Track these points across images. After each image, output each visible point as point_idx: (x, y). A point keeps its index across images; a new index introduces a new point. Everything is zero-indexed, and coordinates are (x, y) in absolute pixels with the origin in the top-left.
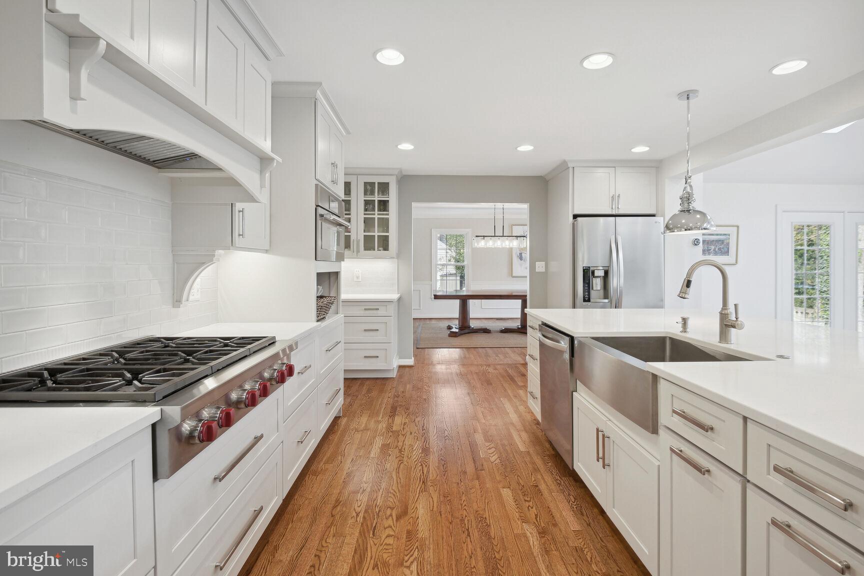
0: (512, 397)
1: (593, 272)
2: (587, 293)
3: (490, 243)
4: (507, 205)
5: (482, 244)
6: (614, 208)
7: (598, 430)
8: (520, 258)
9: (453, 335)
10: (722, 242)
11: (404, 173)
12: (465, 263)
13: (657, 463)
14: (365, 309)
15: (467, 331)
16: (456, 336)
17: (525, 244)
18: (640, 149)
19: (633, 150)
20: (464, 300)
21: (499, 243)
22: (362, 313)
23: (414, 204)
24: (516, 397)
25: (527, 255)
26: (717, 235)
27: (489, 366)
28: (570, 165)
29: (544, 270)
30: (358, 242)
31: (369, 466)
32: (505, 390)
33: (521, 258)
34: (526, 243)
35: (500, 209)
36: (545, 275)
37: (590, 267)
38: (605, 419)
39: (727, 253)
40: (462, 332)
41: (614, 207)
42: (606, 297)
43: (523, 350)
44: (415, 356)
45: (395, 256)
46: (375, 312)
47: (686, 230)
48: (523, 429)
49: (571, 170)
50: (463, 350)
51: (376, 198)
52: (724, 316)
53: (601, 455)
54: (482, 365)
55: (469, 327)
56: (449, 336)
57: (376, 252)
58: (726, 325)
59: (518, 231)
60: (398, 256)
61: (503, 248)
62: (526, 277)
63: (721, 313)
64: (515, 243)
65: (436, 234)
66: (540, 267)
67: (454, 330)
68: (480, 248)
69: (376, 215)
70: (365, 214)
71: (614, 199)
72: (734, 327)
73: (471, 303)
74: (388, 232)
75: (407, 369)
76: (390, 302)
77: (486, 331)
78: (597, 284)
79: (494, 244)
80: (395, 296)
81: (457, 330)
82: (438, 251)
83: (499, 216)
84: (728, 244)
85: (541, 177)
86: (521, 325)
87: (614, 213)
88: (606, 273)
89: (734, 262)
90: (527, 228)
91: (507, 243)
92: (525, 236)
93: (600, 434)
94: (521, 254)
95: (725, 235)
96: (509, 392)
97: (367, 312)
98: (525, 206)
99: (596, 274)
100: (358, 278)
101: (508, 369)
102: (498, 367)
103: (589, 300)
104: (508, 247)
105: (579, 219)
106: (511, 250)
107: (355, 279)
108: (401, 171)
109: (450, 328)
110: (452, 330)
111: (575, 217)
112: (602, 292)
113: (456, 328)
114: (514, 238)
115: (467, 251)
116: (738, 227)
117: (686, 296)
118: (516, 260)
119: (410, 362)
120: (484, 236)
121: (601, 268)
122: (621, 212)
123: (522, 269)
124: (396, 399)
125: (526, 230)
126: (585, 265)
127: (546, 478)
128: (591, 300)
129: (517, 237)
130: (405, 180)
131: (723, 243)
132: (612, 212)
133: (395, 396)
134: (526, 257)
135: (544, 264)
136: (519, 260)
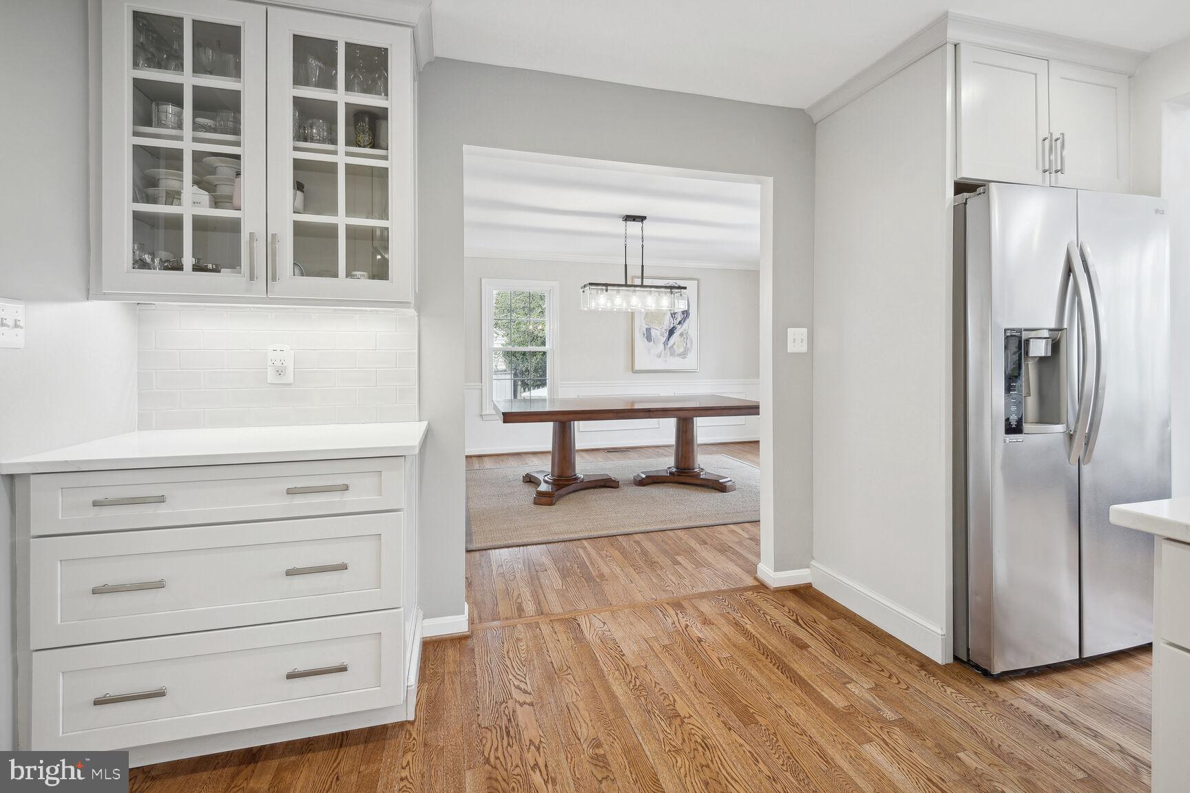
1: (1026, 346)
2: (1013, 409)
3: (616, 301)
5: (601, 300)
6: (1050, 169)
8: (647, 337)
9: (542, 498)
12: (550, 347)
14: (290, 492)
15: (569, 487)
20: (563, 425)
21: (633, 302)
22: (279, 505)
23: (469, 151)
29: (803, 348)
30: (271, 242)
37: (1020, 330)
40: (560, 490)
41: (1050, 166)
45: (409, 297)
46: (335, 498)
49: (949, 50)
51: (342, 97)
55: (575, 478)
56: (536, 503)
57: (341, 284)
60: (421, 298)
67: (544, 487)
69: (342, 156)
70: (295, 149)
74: (384, 215)
76: (393, 457)
81: (550, 488)
85: (796, 110)
86: (677, 468)
87: (1048, 185)
88: (1056, 347)
91: (649, 302)
94: (648, 330)
97: (299, 500)
99: (1033, 349)
100: (280, 372)
103: (1020, 429)
107: (271, 377)
109: (530, 479)
110: (538, 488)
113: (546, 482)
115: (551, 324)
118: (640, 341)
119: (457, 624)
121: (1046, 333)
123: (651, 357)
128: (1025, 427)
129: (669, 288)
132: (1044, 182)
134: (656, 336)
135: (804, 330)
136: (646, 340)
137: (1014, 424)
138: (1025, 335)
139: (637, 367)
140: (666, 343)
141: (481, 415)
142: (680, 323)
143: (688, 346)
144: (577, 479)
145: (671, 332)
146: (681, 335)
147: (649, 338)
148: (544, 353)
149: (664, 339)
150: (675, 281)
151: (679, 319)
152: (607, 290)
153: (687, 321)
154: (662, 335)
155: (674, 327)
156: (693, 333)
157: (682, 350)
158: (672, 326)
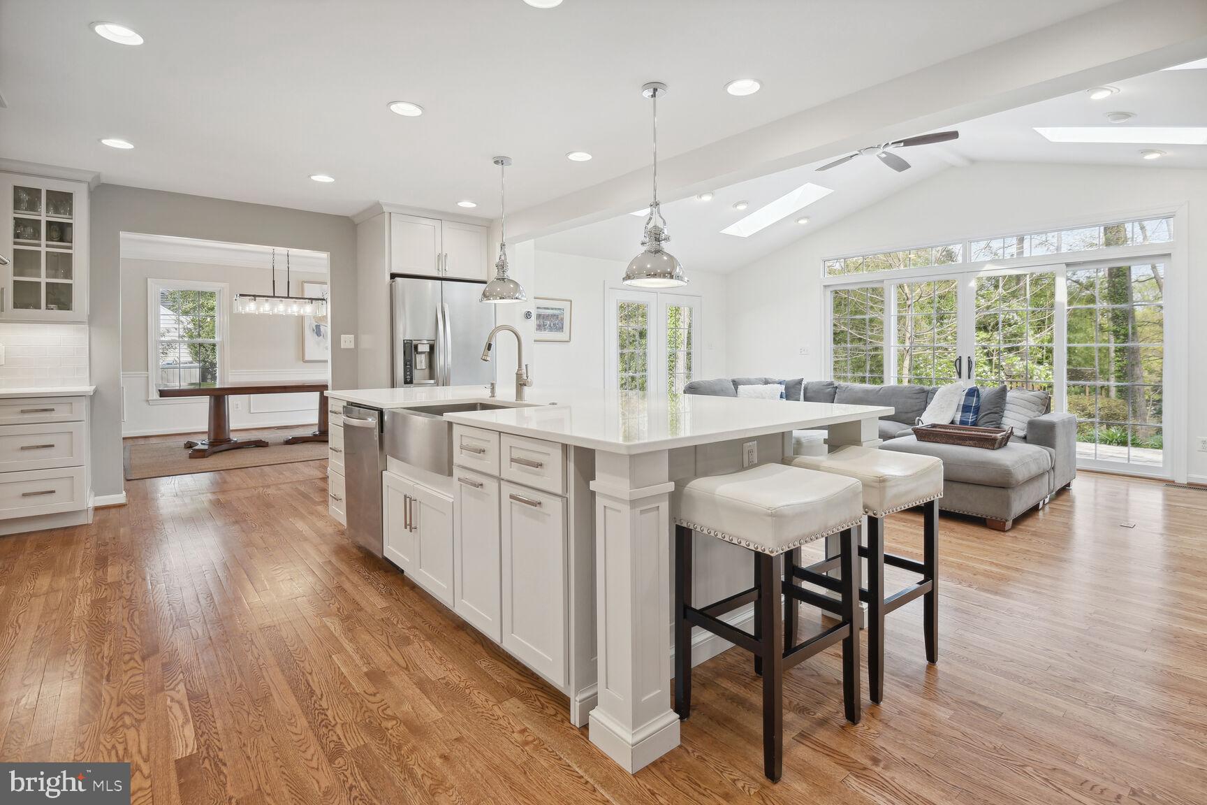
0: (306, 514)
1: (416, 347)
2: (408, 373)
3: (266, 307)
4: (294, 251)
5: (251, 307)
6: (440, 270)
7: (405, 496)
8: (316, 333)
9: (199, 454)
10: (556, 316)
11: (104, 181)
12: (217, 339)
13: (451, 500)
14: (23, 411)
15: (224, 446)
16: (203, 457)
17: (324, 310)
18: (467, 204)
19: (460, 204)
20: (219, 398)
21: (281, 308)
22: (17, 418)
23: (123, 235)
24: (312, 514)
25: (327, 329)
26: (552, 309)
27: (268, 486)
28: (385, 209)
29: (352, 346)
31: (75, 626)
32: (296, 509)
33: (318, 331)
34: (326, 310)
35: (284, 255)
36: (354, 353)
37: (411, 340)
38: (412, 484)
39: (561, 329)
40: (216, 449)
41: (440, 268)
42: (432, 376)
43: (322, 462)
44: (127, 491)
45: (86, 319)
46: (46, 415)
47: (500, 298)
48: (322, 542)
49: (387, 216)
50: (221, 474)
51: (43, 217)
52: (519, 376)
53: (408, 523)
54: (255, 488)
55: (229, 440)
56: (190, 458)
57: (43, 312)
58: (520, 384)
59: (311, 291)
60: (91, 320)
61: (288, 316)
62: (326, 361)
63: (517, 374)
64: (308, 309)
65: (156, 288)
66: (347, 341)
67: (200, 447)
68: (247, 315)
69: (43, 246)
70: (15, 243)
71: (441, 258)
72: (525, 385)
73: (233, 401)
74: (69, 277)
75: (113, 511)
76: (76, 397)
77: (260, 444)
78: (421, 361)
79: (272, 309)
80: (88, 388)
81: (206, 447)
82: (162, 317)
83: (281, 267)
84: (562, 319)
85: (347, 218)
86: (319, 431)
87: (440, 276)
88: (432, 348)
89: (568, 339)
90: (327, 288)
91: (294, 309)
92: (324, 300)
93: (408, 499)
94: (318, 327)
95: (560, 309)
96: (301, 510)
97: (28, 416)
98: (324, 256)
99: (420, 348)
101: (299, 487)
102: (283, 486)
103: (411, 382)
104: (296, 314)
105: (398, 279)
106: (301, 319)
108: (98, 177)
109: (189, 445)
110: (196, 448)
111: (393, 276)
112: (427, 371)
113: (202, 444)
114: (307, 301)
115: (221, 320)
116: (571, 301)
117: (488, 359)
118: (309, 336)
119: (120, 498)
120: (255, 296)
121: (426, 342)
122: (449, 275)
123: (320, 349)
124: (102, 548)
125: (325, 290)
126: (408, 338)
127: (351, 577)
128: (414, 382)
129: (312, 299)
130: (102, 191)
131: (557, 318)
132: (438, 273)
133: (98, 546)
135: (353, 336)
136: (316, 335)
137: (408, 380)
138: (414, 342)
139: (307, 358)
141: (148, 401)
144: (230, 440)
147: (318, 333)
148: (214, 345)
152: (255, 300)
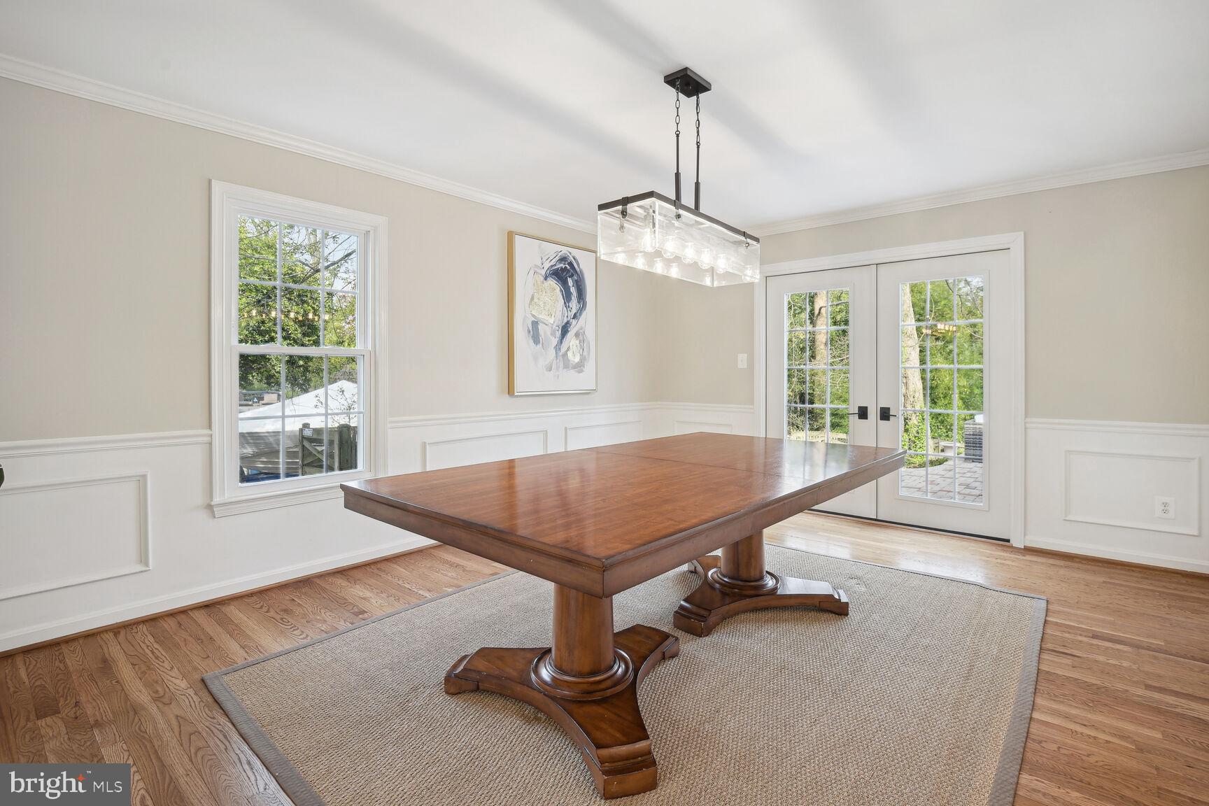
8: (534, 336)
94: (535, 325)
123: (539, 370)
134: (545, 333)
136: (531, 341)
140: (558, 348)
142: (575, 317)
143: (585, 353)
145: (565, 330)
146: (577, 335)
147: (536, 340)
149: (555, 341)
150: (570, 249)
151: (574, 311)
153: (584, 314)
154: (553, 334)
155: (568, 323)
156: (590, 334)
157: (577, 359)
158: (565, 321)
